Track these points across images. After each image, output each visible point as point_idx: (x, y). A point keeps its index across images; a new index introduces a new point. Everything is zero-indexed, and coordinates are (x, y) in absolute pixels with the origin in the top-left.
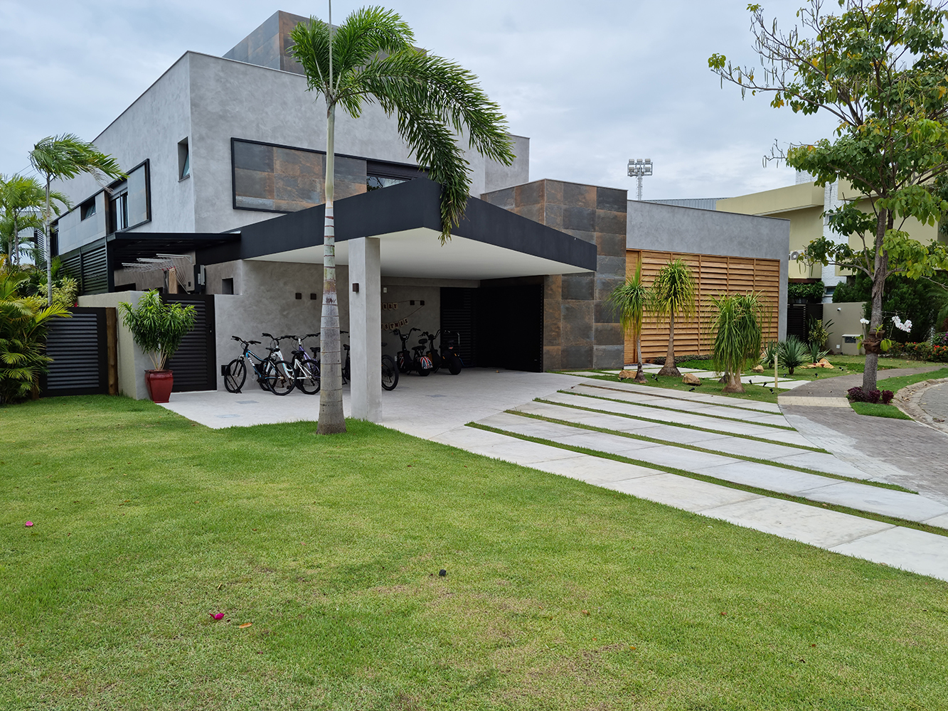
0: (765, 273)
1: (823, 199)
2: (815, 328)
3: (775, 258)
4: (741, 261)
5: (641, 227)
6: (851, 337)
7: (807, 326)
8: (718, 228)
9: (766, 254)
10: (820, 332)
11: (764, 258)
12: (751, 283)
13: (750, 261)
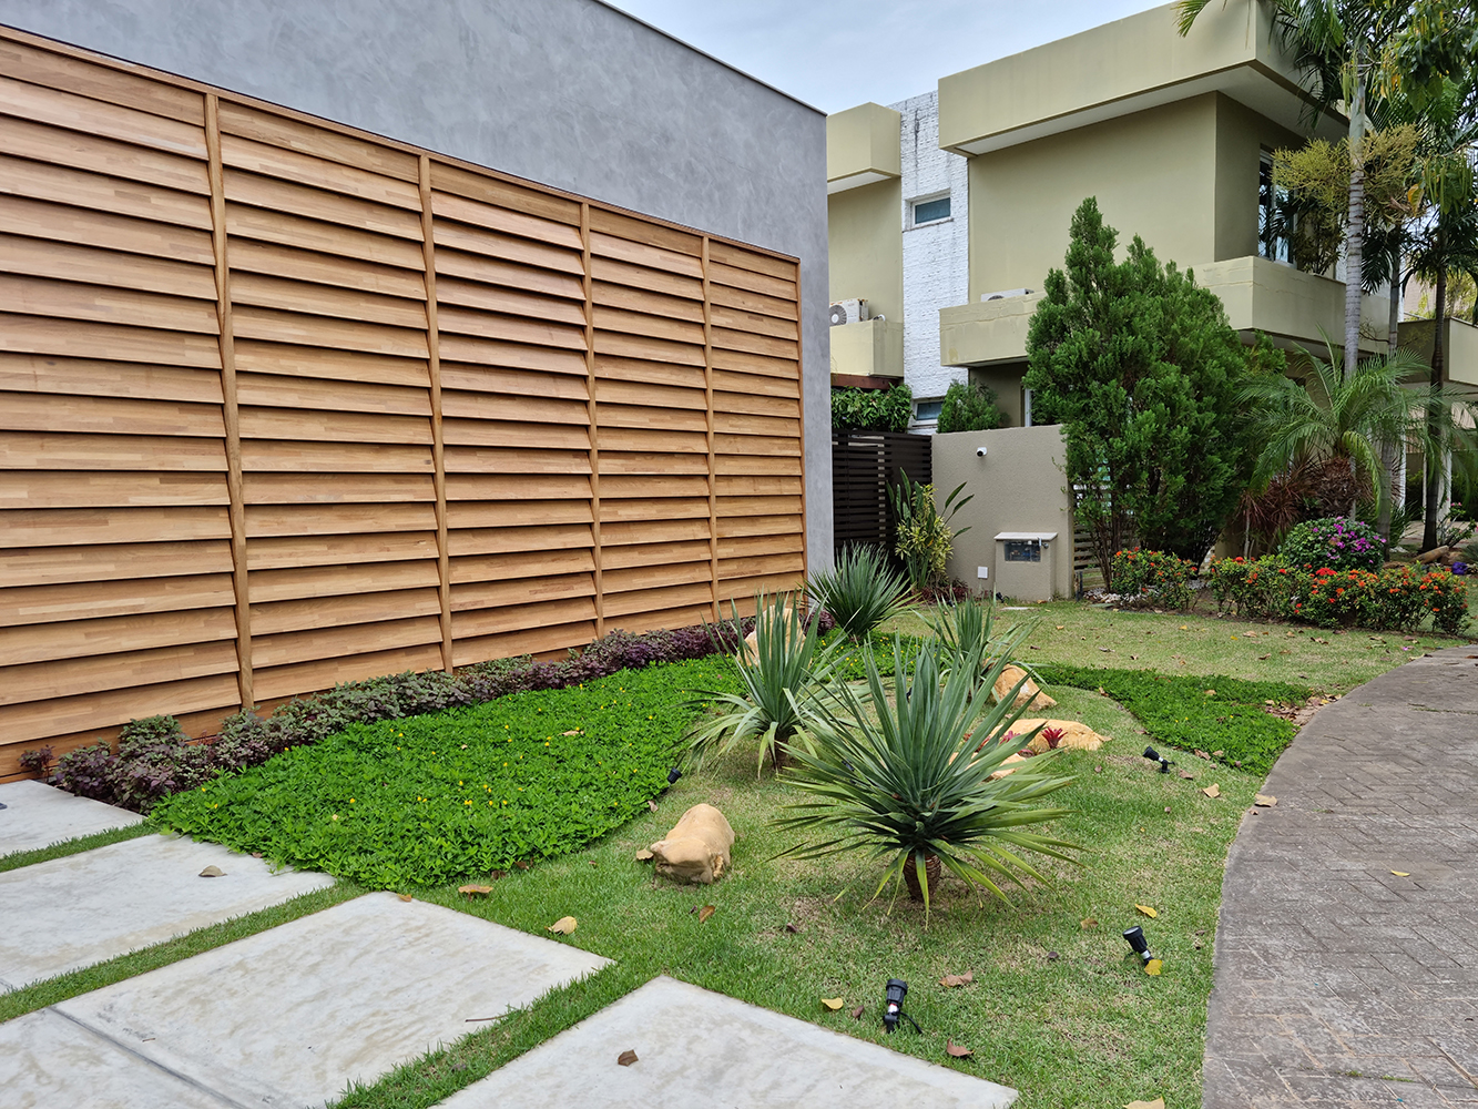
0: (751, 304)
1: (898, 156)
2: (914, 513)
3: (780, 249)
4: (648, 234)
6: (1023, 543)
7: (890, 507)
8: (520, 44)
9: (748, 225)
11: (741, 238)
12: (694, 336)
13: (687, 240)
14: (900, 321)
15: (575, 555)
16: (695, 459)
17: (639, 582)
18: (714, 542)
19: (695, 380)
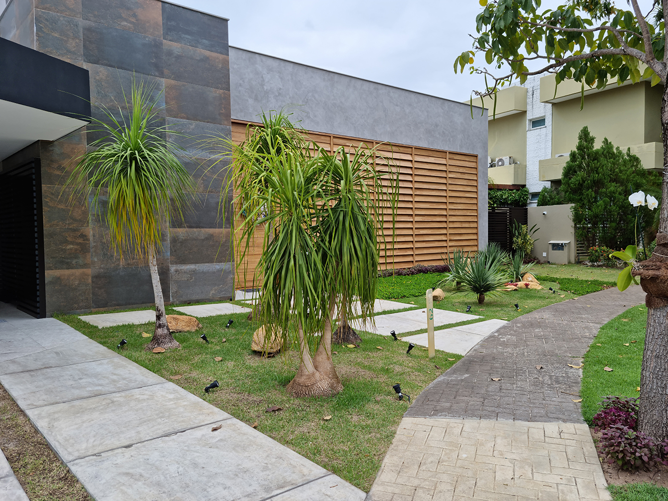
0: (461, 170)
1: (526, 104)
2: (519, 234)
3: (472, 153)
4: (430, 153)
5: (280, 94)
6: (558, 244)
7: (511, 232)
8: (398, 109)
9: (461, 147)
10: (525, 239)
11: (458, 151)
12: (444, 181)
13: (442, 153)
14: (525, 164)
15: (408, 243)
16: (442, 216)
17: (425, 251)
18: (448, 241)
19: (444, 194)
